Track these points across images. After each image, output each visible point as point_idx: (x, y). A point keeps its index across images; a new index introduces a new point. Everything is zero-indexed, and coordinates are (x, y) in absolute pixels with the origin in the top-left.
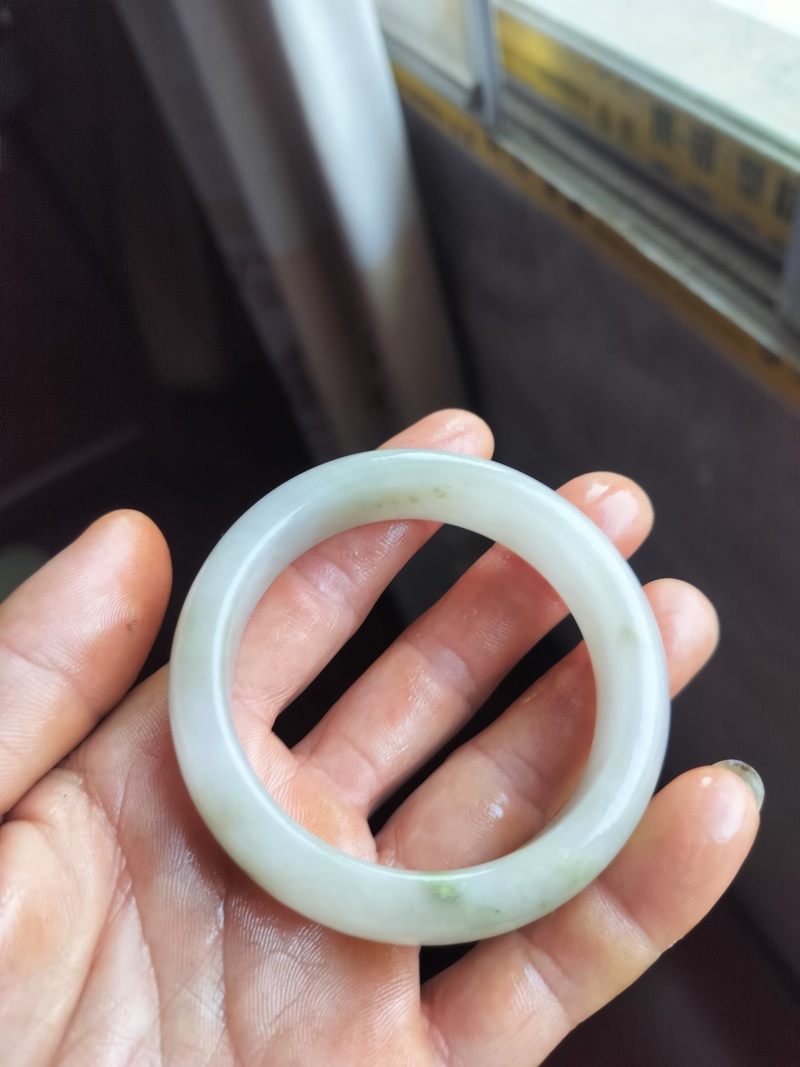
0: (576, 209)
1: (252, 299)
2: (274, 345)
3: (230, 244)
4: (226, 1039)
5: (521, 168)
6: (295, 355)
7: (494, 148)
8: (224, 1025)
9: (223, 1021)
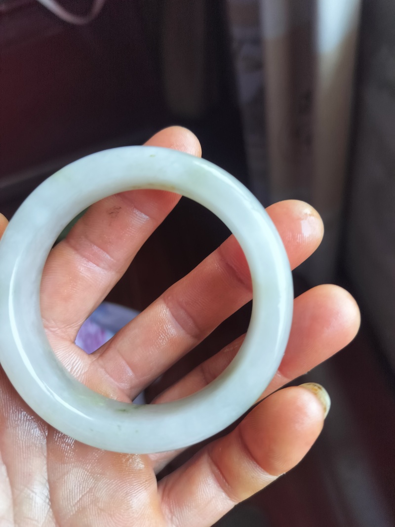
4: (51, 513)
8: (49, 507)
9: (48, 504)
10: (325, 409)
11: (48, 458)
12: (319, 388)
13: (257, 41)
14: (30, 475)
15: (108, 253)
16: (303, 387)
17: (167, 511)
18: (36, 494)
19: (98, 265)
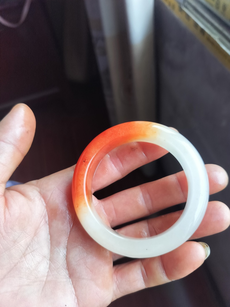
0: (202, 31)
1: (98, 51)
2: (102, 68)
3: (95, 33)
4: (65, 262)
5: (188, 17)
6: (107, 71)
7: (181, 10)
8: (65, 259)
9: (65, 257)
10: (206, 256)
11: (69, 238)
12: (207, 246)
13: (103, 39)
14: (60, 243)
15: (122, 164)
16: (199, 243)
17: (115, 278)
18: (61, 252)
19: (116, 167)
